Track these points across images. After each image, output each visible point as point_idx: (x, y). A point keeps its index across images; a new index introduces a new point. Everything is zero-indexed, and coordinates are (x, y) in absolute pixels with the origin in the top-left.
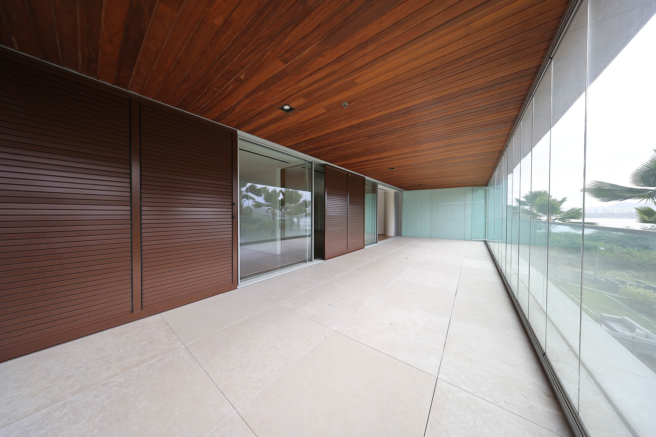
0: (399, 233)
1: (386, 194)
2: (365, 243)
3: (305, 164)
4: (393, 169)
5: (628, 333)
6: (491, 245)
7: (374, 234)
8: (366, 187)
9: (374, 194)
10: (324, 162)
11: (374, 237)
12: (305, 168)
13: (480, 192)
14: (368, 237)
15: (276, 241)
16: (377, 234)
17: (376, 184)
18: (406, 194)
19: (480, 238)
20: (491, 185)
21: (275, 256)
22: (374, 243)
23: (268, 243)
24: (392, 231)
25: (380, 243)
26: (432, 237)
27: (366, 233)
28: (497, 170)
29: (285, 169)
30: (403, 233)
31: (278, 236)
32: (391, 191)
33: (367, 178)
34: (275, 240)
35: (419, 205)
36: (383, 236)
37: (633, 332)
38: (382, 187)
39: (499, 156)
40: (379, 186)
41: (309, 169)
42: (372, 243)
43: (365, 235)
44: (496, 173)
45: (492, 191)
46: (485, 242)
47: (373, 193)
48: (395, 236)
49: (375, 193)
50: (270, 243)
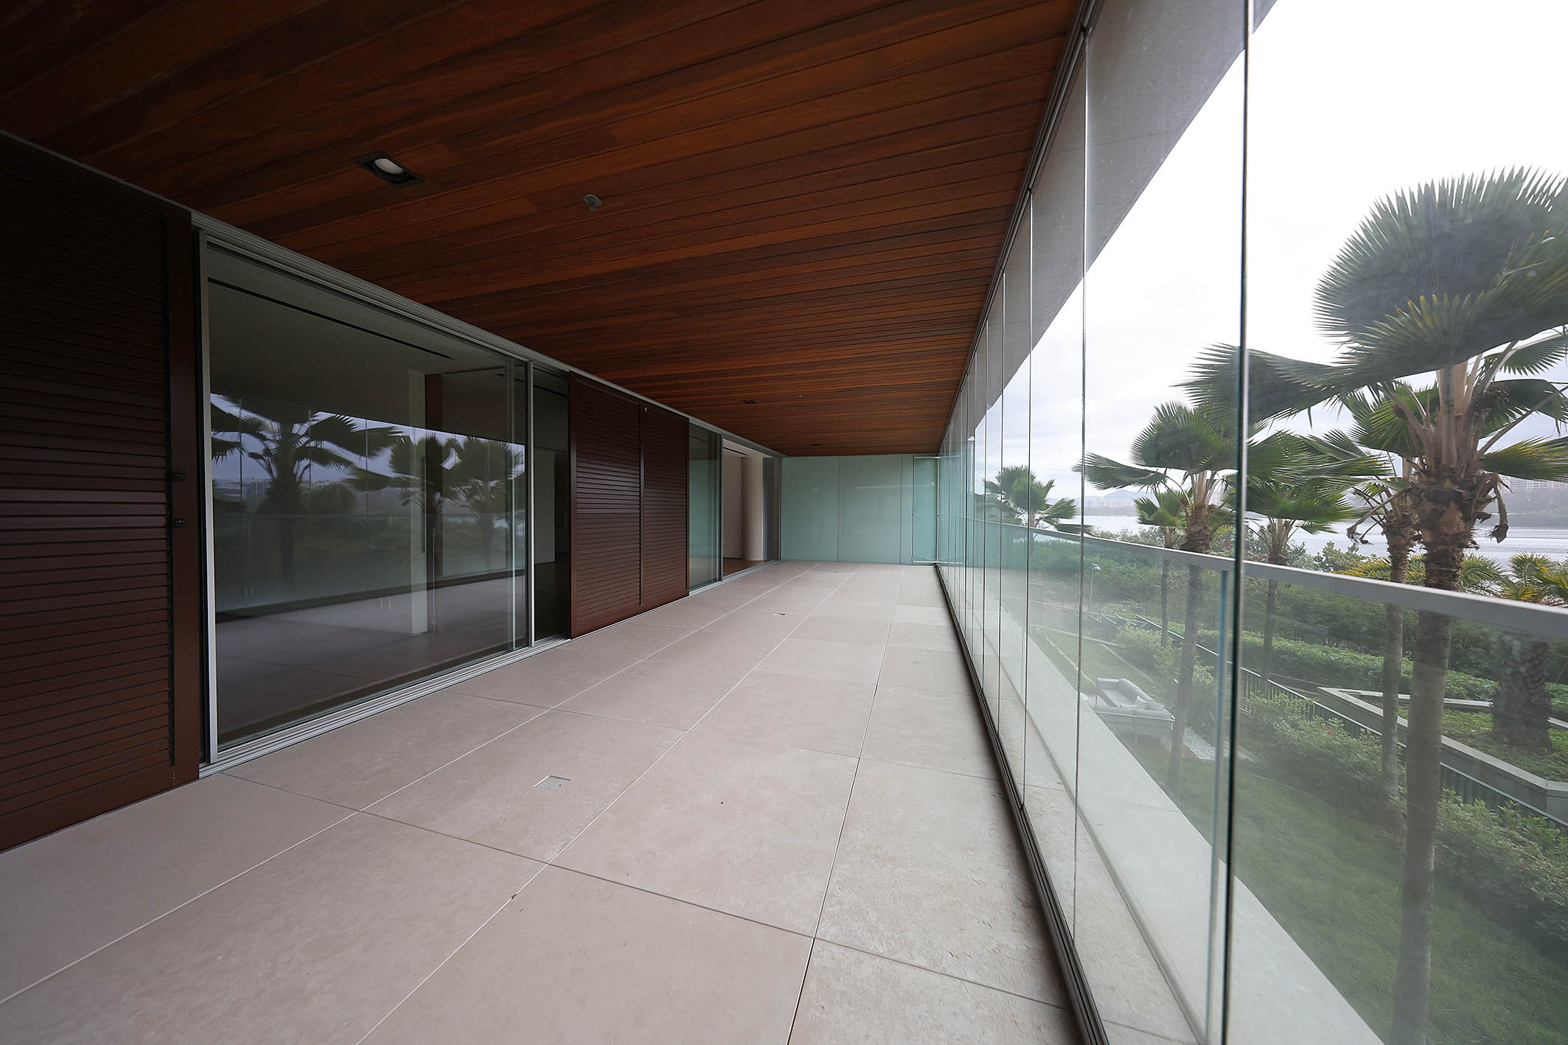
0: (773, 553)
1: (744, 461)
2: (691, 583)
3: (503, 367)
4: (752, 402)
5: (1127, 706)
6: (944, 570)
7: (715, 557)
8: (693, 444)
9: (713, 461)
10: (567, 368)
11: (713, 565)
12: (503, 376)
13: (927, 465)
14: (696, 565)
15: (410, 592)
16: (722, 557)
17: (718, 437)
18: (788, 464)
19: (927, 558)
20: (943, 452)
21: (407, 637)
22: (715, 581)
23: (381, 599)
24: (758, 549)
25: (727, 580)
26: (841, 560)
27: (693, 556)
28: (952, 422)
29: (439, 375)
30: (783, 555)
31: (419, 574)
32: (757, 457)
33: (693, 420)
34: (407, 590)
35: (816, 489)
36: (737, 561)
37: (1133, 703)
38: (732, 446)
39: (956, 393)
40: (726, 443)
41: (515, 379)
42: (709, 582)
43: (691, 560)
44: (951, 428)
45: (947, 463)
46: (936, 567)
47: (710, 458)
48: (765, 561)
49: (715, 459)
50: (389, 599)
